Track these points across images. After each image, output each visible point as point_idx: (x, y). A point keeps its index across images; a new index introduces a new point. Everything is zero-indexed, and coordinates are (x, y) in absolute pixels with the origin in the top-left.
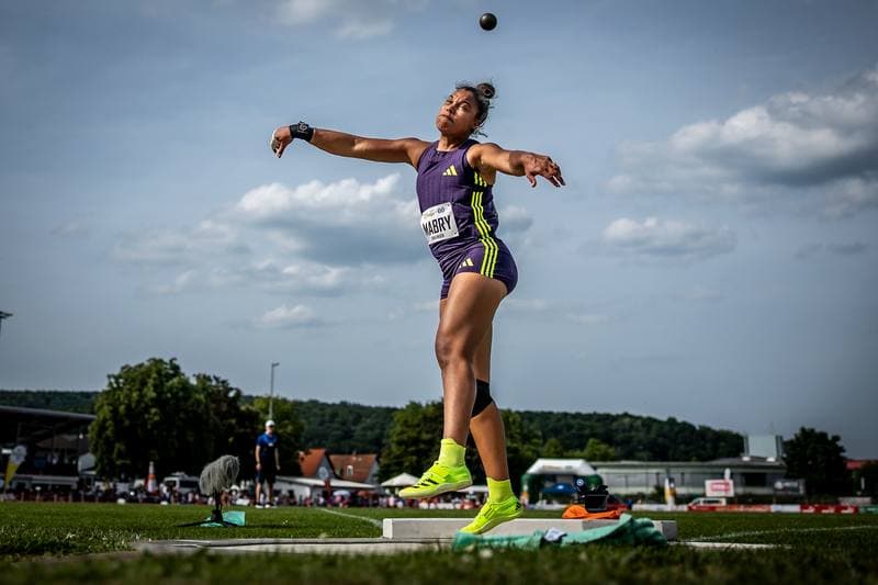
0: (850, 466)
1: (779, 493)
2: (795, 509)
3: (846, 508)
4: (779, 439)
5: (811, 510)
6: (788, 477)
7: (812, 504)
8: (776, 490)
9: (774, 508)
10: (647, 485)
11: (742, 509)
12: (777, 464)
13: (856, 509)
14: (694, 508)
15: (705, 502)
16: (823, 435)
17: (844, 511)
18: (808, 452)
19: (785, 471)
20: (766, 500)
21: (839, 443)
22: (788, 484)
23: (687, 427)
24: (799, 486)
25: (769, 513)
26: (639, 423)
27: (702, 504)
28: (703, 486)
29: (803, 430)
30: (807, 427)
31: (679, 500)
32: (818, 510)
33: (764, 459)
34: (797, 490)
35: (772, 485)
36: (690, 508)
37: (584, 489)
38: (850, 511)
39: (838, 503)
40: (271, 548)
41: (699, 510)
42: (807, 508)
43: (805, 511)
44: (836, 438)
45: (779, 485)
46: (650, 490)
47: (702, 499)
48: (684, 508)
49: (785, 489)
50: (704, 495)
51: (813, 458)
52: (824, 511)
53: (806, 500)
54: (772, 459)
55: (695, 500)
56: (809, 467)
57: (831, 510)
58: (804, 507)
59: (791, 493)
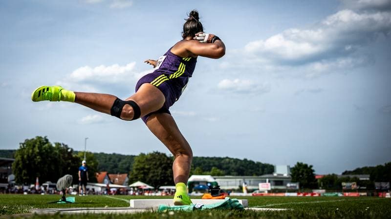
0: (317, 177)
2: (295, 194)
3: (315, 194)
4: (288, 167)
5: (301, 195)
6: (293, 182)
7: (302, 193)
8: (287, 187)
9: (287, 194)
10: (236, 185)
11: (274, 195)
12: (288, 177)
13: (320, 195)
14: (255, 195)
16: (306, 166)
17: (315, 195)
18: (300, 172)
19: (291, 180)
20: (283, 191)
21: (313, 168)
22: (292, 185)
23: (251, 162)
24: (296, 185)
25: (284, 196)
26: (232, 161)
27: (258, 193)
28: (258, 185)
29: (298, 163)
30: (300, 162)
31: (249, 191)
32: (304, 195)
33: (282, 175)
34: (296, 187)
35: (286, 185)
36: (253, 195)
37: (211, 187)
38: (317, 195)
39: (312, 192)
40: (86, 212)
41: (257, 195)
42: (300, 194)
43: (299, 195)
44: (311, 166)
45: (289, 185)
46: (237, 188)
47: (258, 191)
48: (250, 194)
49: (291, 187)
50: (258, 189)
51: (302, 174)
52: (307, 195)
53: (300, 191)
54: (285, 175)
55: (255, 191)
56: (301, 178)
57: (309, 195)
58: (299, 194)
59: (293, 188)
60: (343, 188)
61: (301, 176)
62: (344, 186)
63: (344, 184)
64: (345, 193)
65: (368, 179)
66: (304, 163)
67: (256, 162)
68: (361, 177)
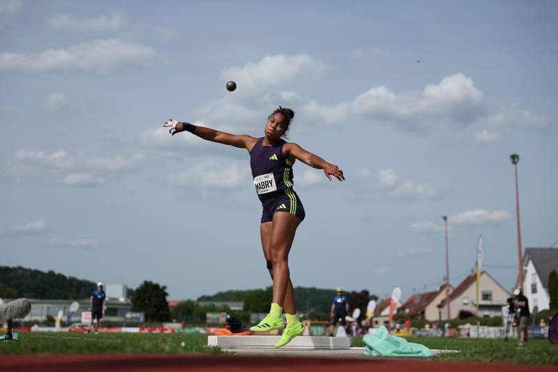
0: (170, 304)
1: (127, 321)
2: (136, 330)
3: (166, 330)
4: (125, 286)
5: (146, 331)
6: (134, 310)
7: (146, 327)
8: (126, 318)
9: (124, 330)
10: (41, 315)
11: (105, 330)
12: (125, 303)
13: (173, 330)
14: (73, 330)
15: (79, 326)
16: (157, 286)
17: (165, 332)
18: (147, 295)
19: (130, 307)
20: (120, 325)
21: (166, 291)
22: (134, 315)
23: (61, 278)
24: (140, 316)
25: (120, 333)
26: (29, 273)
27: (77, 327)
28: (80, 316)
29: (146, 282)
31: (63, 324)
32: (150, 331)
33: (117, 299)
34: (138, 318)
35: (123, 315)
36: (70, 330)
38: (169, 331)
39: (162, 326)
41: (76, 331)
43: (143, 332)
44: (164, 288)
45: (128, 315)
46: (42, 318)
47: (77, 324)
48: (66, 330)
49: (132, 318)
50: (80, 322)
51: (149, 299)
52: (154, 332)
53: (144, 326)
54: (122, 300)
55: (73, 325)
56: (147, 304)
57: (157, 331)
58: (142, 329)
59: (135, 321)
60: (208, 321)
61: (147, 302)
62: (210, 319)
63: (209, 315)
64: (208, 329)
65: (241, 308)
66: (155, 282)
67: (68, 278)
68: (234, 306)
